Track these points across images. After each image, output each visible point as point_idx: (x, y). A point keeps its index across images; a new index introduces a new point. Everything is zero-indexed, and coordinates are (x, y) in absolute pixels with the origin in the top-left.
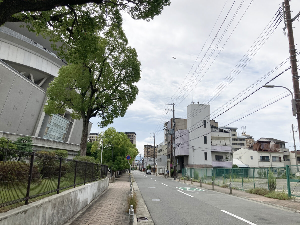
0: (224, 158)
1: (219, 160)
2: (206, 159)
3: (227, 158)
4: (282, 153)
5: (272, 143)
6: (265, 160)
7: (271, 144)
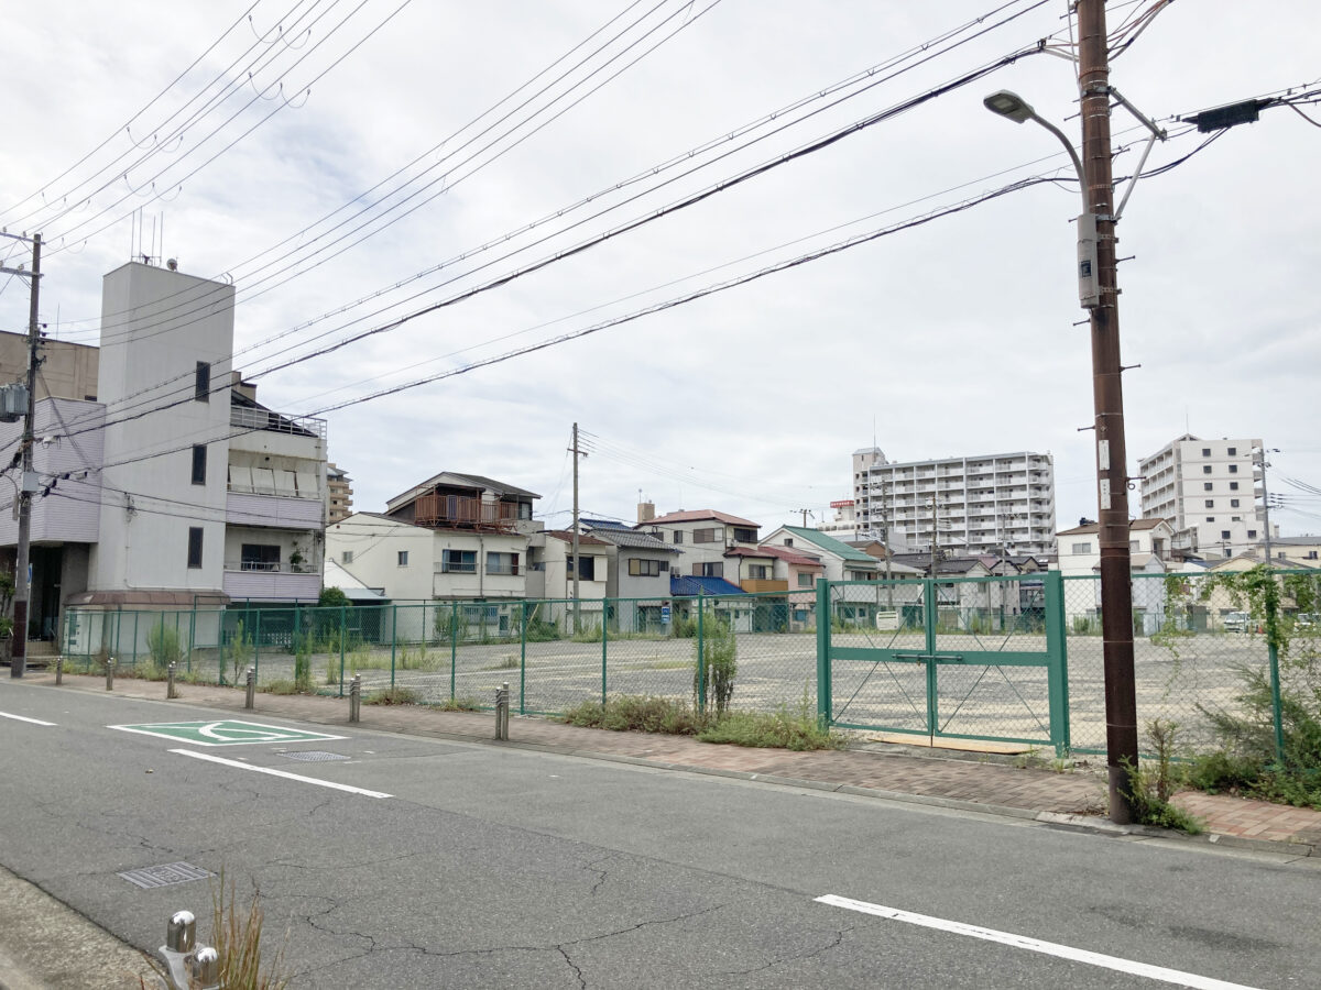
0: (285, 555)
1: (260, 567)
2: (195, 559)
3: (295, 559)
4: (523, 537)
5: (488, 497)
6: (459, 567)
7: (484, 497)
